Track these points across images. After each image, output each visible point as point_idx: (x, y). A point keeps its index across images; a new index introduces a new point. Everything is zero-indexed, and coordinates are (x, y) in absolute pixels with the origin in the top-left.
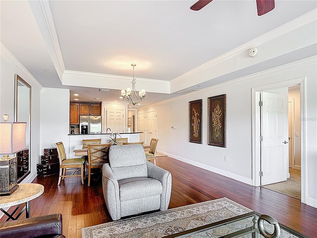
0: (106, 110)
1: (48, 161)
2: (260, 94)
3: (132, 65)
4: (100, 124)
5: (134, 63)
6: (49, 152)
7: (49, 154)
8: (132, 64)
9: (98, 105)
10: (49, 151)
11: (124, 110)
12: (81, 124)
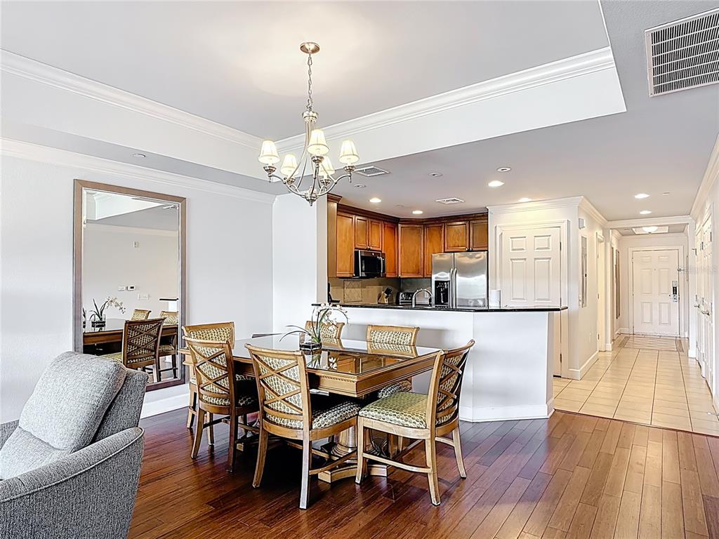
0: (499, 233)
3: (303, 49)
4: (485, 275)
11: (564, 226)
12: (434, 277)
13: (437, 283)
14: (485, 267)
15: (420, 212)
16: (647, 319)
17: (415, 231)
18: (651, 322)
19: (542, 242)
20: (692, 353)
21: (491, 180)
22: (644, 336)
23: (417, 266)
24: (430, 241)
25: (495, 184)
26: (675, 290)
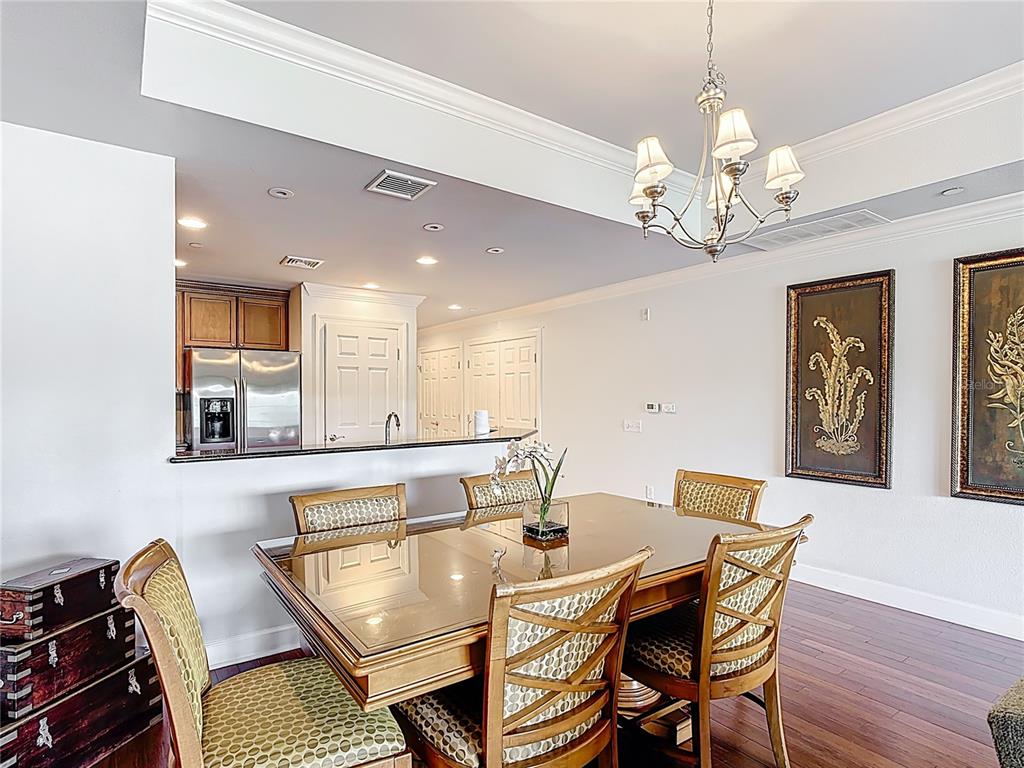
0: (319, 327)
1: (27, 690)
4: (298, 392)
6: (33, 615)
7: (34, 627)
9: (278, 303)
10: (32, 603)
11: (403, 329)
12: (198, 392)
13: (206, 402)
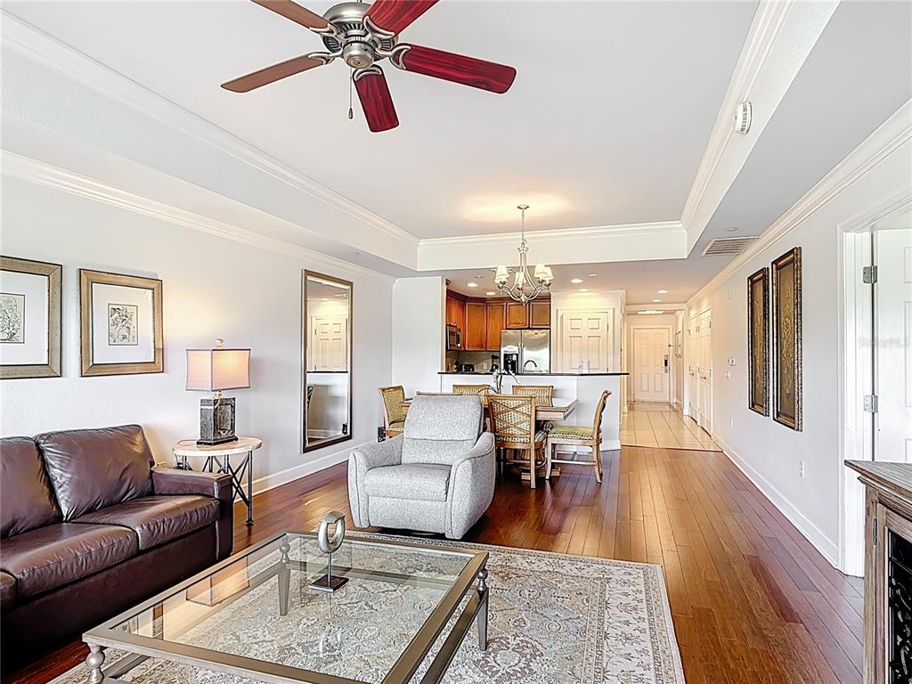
0: (560, 315)
2: (872, 236)
3: (519, 208)
4: (548, 350)
5: (523, 203)
8: (518, 205)
11: (611, 312)
12: (503, 350)
13: (506, 356)
14: (546, 342)
15: (494, 294)
16: (645, 388)
17: (480, 308)
18: (648, 391)
19: (594, 324)
20: (686, 411)
21: (574, 278)
22: (643, 402)
23: (481, 340)
24: (493, 318)
25: (576, 281)
26: (666, 362)
